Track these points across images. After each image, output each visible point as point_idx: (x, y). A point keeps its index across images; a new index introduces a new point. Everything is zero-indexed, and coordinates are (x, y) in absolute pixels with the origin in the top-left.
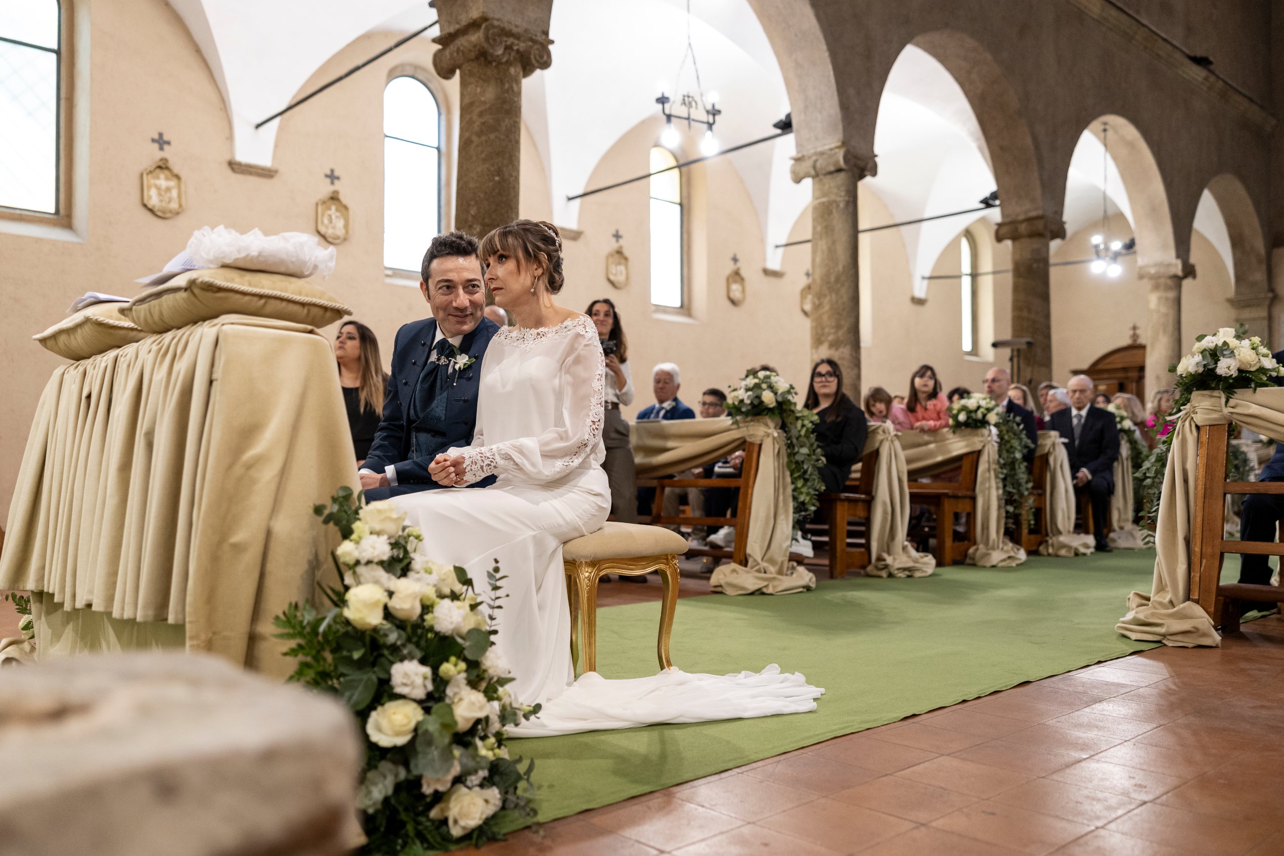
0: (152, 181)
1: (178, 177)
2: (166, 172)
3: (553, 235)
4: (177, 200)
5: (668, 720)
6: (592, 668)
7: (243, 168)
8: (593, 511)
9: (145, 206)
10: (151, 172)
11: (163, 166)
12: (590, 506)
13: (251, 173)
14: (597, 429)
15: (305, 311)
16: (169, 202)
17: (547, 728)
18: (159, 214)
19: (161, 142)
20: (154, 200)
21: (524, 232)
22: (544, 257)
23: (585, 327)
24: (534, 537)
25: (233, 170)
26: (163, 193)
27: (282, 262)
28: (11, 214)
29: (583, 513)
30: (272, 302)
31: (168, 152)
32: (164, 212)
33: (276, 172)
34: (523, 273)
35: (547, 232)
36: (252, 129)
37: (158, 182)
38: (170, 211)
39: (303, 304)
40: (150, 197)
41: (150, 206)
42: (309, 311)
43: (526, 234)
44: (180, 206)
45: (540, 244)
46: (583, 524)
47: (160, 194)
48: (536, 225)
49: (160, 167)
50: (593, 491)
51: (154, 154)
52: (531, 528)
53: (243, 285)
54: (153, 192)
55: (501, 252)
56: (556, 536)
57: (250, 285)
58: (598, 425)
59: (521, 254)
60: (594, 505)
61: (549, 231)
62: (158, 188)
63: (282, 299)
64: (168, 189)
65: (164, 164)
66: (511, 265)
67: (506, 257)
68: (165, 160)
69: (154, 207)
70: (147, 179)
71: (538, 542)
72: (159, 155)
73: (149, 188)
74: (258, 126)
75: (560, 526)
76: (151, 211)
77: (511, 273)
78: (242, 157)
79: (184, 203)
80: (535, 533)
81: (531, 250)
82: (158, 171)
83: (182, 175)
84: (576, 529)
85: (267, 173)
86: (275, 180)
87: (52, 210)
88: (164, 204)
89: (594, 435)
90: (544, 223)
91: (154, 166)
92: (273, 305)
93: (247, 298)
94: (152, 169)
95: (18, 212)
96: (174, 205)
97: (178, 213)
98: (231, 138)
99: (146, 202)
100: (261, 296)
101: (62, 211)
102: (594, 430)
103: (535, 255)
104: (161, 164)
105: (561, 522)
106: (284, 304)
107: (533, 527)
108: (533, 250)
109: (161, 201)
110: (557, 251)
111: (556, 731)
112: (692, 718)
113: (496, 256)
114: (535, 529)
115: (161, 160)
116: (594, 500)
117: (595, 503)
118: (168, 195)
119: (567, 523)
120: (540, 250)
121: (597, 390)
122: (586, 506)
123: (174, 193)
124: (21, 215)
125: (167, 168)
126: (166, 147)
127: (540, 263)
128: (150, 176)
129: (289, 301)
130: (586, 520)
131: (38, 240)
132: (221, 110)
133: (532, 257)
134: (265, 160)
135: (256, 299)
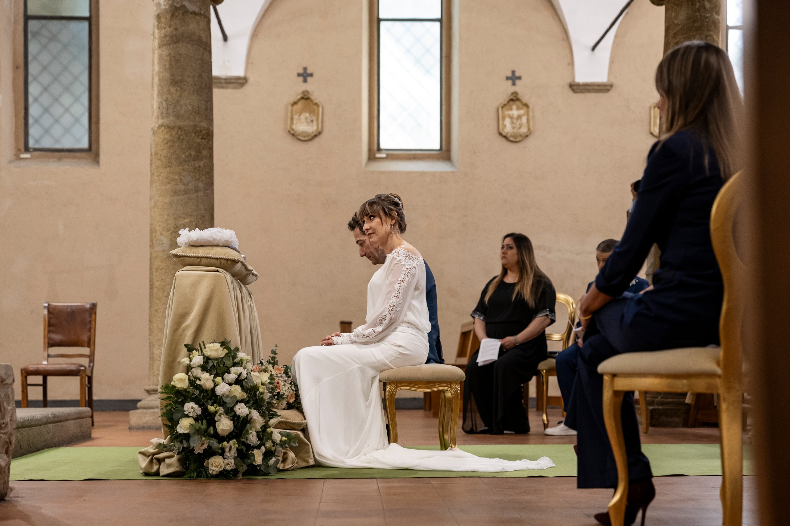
0: (506, 113)
1: (526, 105)
2: (518, 103)
3: (398, 200)
4: (526, 125)
5: (410, 467)
6: (396, 441)
7: (581, 88)
8: (396, 355)
9: (501, 134)
10: (505, 105)
11: (514, 99)
12: (393, 352)
13: (589, 91)
14: (392, 310)
15: (219, 262)
16: (520, 128)
17: (346, 464)
18: (512, 139)
19: (514, 78)
20: (508, 128)
21: (382, 201)
22: (395, 214)
23: (398, 254)
24: (360, 368)
25: (574, 91)
26: (515, 121)
27: (208, 241)
28: (409, 155)
29: (389, 356)
30: (203, 259)
31: (519, 87)
32: (515, 137)
33: (611, 86)
34: (385, 224)
35: (394, 199)
36: (589, 51)
37: (511, 113)
38: (521, 136)
39: (217, 259)
40: (505, 126)
41: (504, 134)
42: (220, 261)
43: (384, 203)
44: (529, 129)
45: (392, 207)
46: (390, 362)
47: (512, 123)
48: (388, 196)
49: (512, 100)
50: (396, 344)
51: (508, 88)
52: (359, 364)
53: (190, 253)
54: (507, 121)
55: (370, 214)
56: (374, 368)
57: (193, 253)
58: (393, 308)
59: (382, 213)
60: (396, 352)
61: (395, 199)
62: (511, 117)
63: (207, 258)
64: (519, 117)
65: (515, 97)
66: (377, 220)
67: (374, 217)
68: (515, 94)
69: (507, 134)
70: (502, 111)
71: (362, 371)
72: (512, 89)
73: (504, 119)
74: (594, 48)
75: (374, 362)
76: (505, 137)
77: (378, 224)
78: (580, 79)
79: (531, 127)
80: (360, 366)
81: (387, 211)
82: (511, 103)
83: (529, 103)
84: (385, 364)
85: (603, 88)
86: (612, 93)
87: (438, 147)
88: (515, 130)
89: (390, 313)
90: (391, 194)
91: (507, 100)
92: (203, 261)
93: (192, 259)
94: (505, 103)
95: (413, 152)
96: (524, 130)
97: (527, 136)
98: (572, 63)
99: (501, 131)
100: (198, 257)
101: (444, 148)
102: (390, 311)
103: (389, 213)
104: (512, 97)
105: (374, 360)
106: (209, 259)
107: (359, 363)
108: (388, 211)
109: (514, 128)
110: (400, 209)
111: (351, 466)
112: (424, 468)
113: (368, 217)
114: (361, 364)
115: (512, 94)
116: (397, 349)
117: (397, 351)
118: (519, 122)
119: (378, 361)
120: (392, 210)
121: (396, 289)
122: (391, 352)
123: (524, 120)
124: (414, 155)
125: (518, 99)
126: (518, 82)
127: (392, 218)
128: (504, 109)
129: (210, 258)
130: (391, 360)
131: (423, 174)
132: (563, 40)
133: (388, 214)
134: (602, 77)
135: (196, 259)
